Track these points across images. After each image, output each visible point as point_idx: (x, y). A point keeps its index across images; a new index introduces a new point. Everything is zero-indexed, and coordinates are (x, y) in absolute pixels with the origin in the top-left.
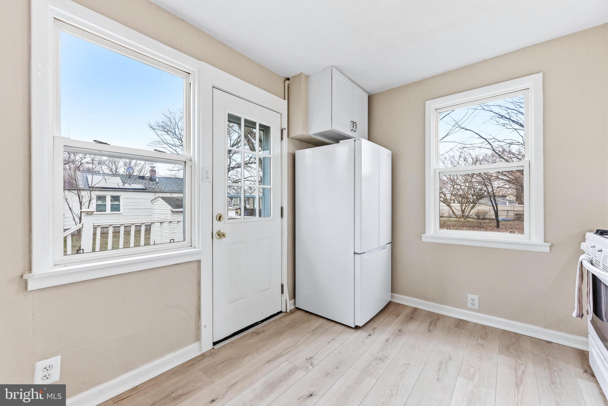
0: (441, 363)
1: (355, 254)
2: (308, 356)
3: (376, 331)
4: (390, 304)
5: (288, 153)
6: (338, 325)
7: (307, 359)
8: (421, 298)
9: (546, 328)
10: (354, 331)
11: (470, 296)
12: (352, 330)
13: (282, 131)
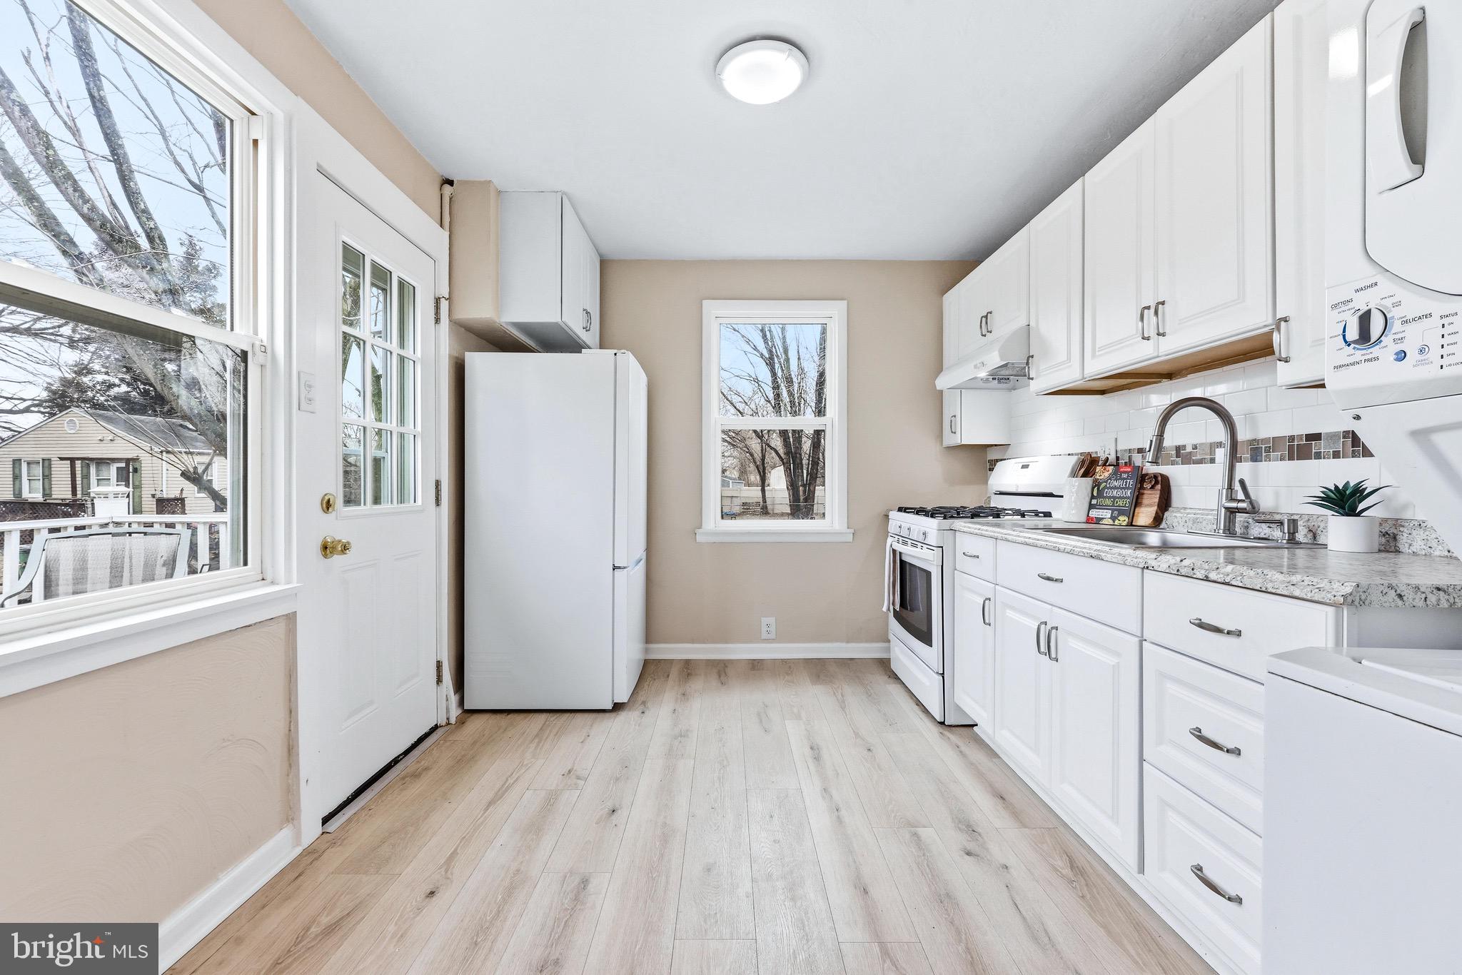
0: (759, 714)
1: (614, 569)
2: (565, 771)
3: (649, 704)
4: (646, 663)
5: (450, 356)
6: (579, 715)
7: (563, 775)
8: (693, 641)
9: (848, 642)
10: (613, 715)
11: (765, 621)
12: (607, 715)
13: (437, 301)
